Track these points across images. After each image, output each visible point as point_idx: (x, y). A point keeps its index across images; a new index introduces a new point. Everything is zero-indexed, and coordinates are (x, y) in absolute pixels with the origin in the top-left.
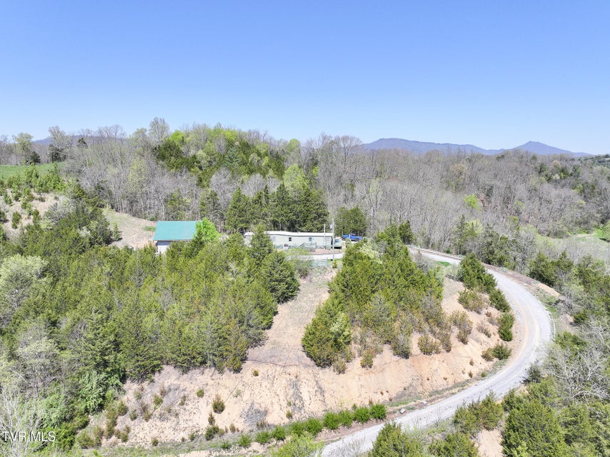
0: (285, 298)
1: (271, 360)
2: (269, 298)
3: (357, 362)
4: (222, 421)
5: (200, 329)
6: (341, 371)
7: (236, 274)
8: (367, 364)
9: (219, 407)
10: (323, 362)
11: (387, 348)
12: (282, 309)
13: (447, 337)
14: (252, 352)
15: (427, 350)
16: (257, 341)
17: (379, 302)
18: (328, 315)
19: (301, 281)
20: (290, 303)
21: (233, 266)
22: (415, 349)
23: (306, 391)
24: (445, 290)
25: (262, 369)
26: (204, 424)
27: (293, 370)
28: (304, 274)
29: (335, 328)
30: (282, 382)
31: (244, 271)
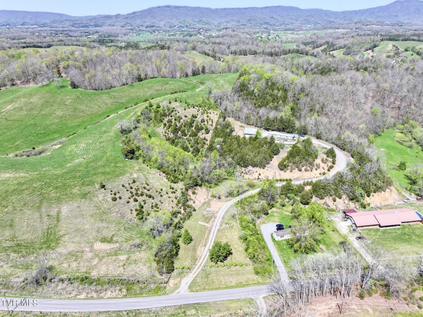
0: (276, 154)
1: (271, 168)
2: (272, 154)
3: (289, 170)
4: (260, 177)
5: (258, 159)
6: (285, 172)
7: (265, 148)
8: (291, 171)
9: (260, 175)
10: (281, 170)
11: (297, 169)
12: (275, 157)
13: (313, 168)
14: (267, 165)
15: (306, 170)
16: (268, 163)
17: (297, 158)
18: (284, 160)
19: (281, 150)
20: (277, 156)
21: (265, 146)
22: (303, 169)
23: (277, 174)
24: (319, 156)
25: (269, 169)
26: (257, 177)
27: (275, 170)
28: (282, 148)
29: (285, 163)
30: (272, 172)
31: (267, 147)
